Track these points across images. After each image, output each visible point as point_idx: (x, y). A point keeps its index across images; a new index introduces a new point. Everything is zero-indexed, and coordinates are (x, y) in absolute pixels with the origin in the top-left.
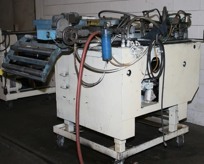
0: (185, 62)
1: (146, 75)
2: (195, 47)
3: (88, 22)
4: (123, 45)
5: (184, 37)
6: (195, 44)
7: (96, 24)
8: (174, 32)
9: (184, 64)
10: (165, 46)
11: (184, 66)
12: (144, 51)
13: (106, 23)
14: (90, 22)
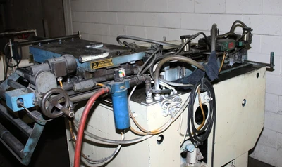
0: (244, 100)
1: (186, 136)
2: (258, 75)
3: (93, 65)
4: (149, 100)
5: (243, 60)
6: (259, 71)
7: (107, 65)
8: (228, 57)
9: (243, 102)
10: (215, 86)
11: (243, 105)
12: (183, 104)
13: (118, 72)
14: (97, 64)
